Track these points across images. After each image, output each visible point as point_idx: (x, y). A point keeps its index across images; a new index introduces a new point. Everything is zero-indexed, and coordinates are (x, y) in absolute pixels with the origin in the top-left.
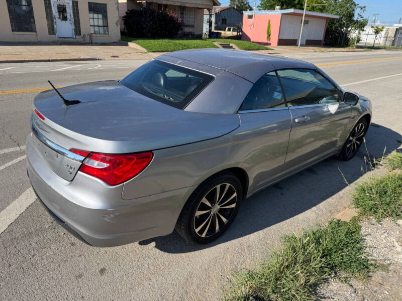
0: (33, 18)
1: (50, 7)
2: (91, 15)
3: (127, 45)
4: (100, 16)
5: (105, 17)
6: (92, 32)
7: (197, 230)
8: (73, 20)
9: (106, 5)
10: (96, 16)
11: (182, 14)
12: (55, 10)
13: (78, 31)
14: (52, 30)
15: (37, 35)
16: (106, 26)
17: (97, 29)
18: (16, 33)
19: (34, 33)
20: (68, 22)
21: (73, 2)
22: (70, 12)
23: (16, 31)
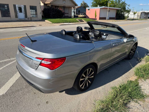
0: (10, 12)
2: (31, 10)
3: (45, 21)
4: (34, 11)
5: (36, 11)
6: (31, 16)
7: (81, 86)
8: (24, 12)
9: (36, 6)
10: (32, 11)
11: (64, 9)
12: (17, 9)
13: (26, 16)
14: (16, 16)
15: (11, 18)
16: (36, 14)
17: (33, 15)
18: (3, 18)
19: (10, 18)
20: (22, 13)
21: (24, 6)
22: (23, 9)
23: (3, 17)
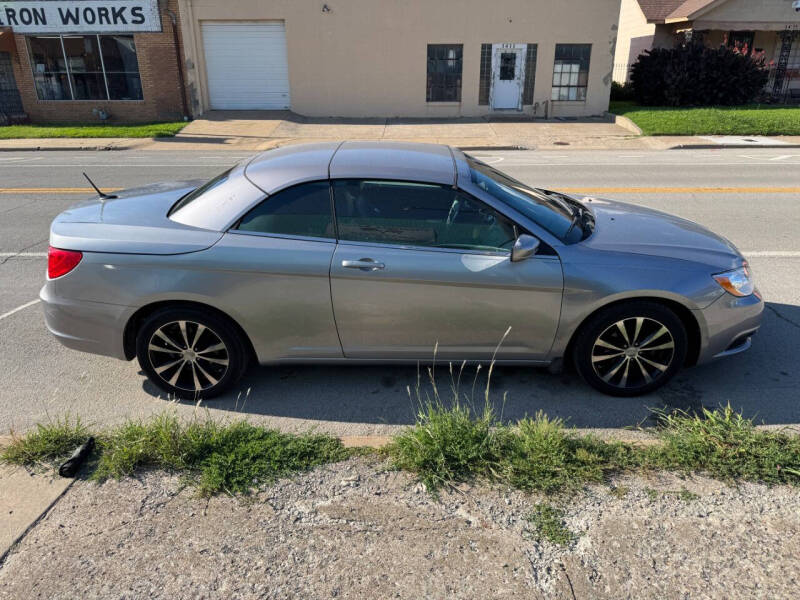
0: (460, 78)
1: (489, 60)
2: (558, 68)
3: (613, 121)
4: (575, 68)
5: (585, 68)
6: (555, 97)
8: (523, 78)
10: (567, 67)
12: (496, 64)
13: (528, 96)
14: (485, 97)
15: (460, 106)
16: (583, 85)
17: (564, 91)
18: (431, 104)
19: (457, 103)
20: (514, 83)
21: (529, 46)
22: (520, 66)
23: (433, 101)
